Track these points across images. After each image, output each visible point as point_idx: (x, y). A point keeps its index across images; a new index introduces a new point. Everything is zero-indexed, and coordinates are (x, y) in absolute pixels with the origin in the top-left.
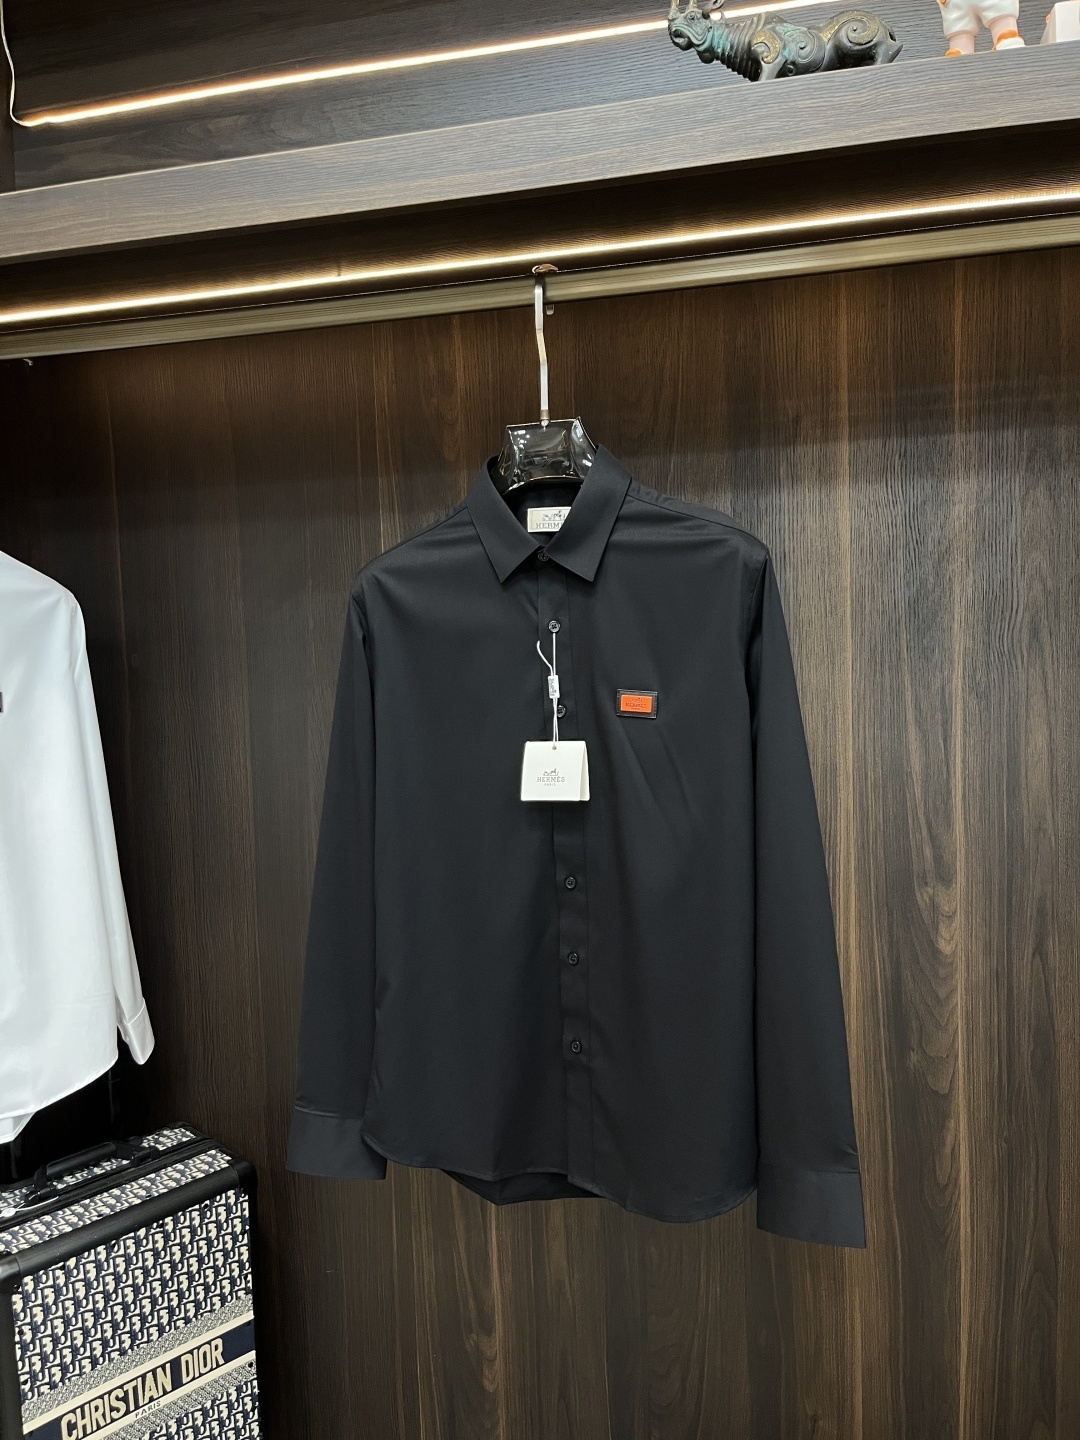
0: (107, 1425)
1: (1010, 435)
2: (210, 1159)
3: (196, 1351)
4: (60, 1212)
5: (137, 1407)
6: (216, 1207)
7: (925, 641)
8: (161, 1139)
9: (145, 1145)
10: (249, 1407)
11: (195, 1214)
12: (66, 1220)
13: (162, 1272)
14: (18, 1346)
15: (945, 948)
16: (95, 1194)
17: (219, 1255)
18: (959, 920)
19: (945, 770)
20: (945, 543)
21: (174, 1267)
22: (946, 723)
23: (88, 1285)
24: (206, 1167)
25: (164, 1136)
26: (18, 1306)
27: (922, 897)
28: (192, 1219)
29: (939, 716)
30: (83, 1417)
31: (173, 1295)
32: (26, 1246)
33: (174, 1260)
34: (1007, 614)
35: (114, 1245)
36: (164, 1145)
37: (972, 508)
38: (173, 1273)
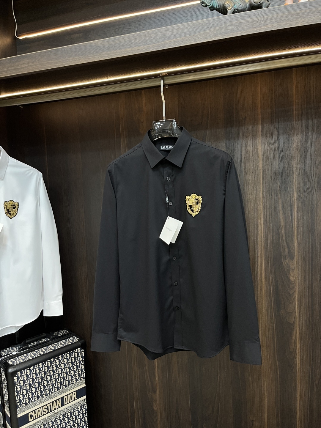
0: (42, 416)
1: (311, 122)
2: (73, 339)
3: (68, 395)
4: (29, 353)
5: (51, 411)
6: (74, 353)
7: (285, 185)
8: (59, 333)
9: (55, 334)
10: (84, 412)
11: (68, 355)
12: (30, 356)
13: (58, 371)
14: (16, 392)
15: (292, 279)
16: (39, 348)
17: (75, 367)
18: (296, 270)
19: (291, 225)
20: (291, 155)
21: (62, 370)
22: (292, 211)
23: (36, 375)
24: (72, 341)
25: (60, 332)
26: (16, 380)
27: (285, 263)
28: (67, 356)
29: (289, 208)
30: (35, 414)
31: (62, 378)
32: (19, 363)
33: (62, 368)
34: (310, 177)
35: (44, 363)
36: (60, 334)
37: (299, 144)
38: (61, 372)
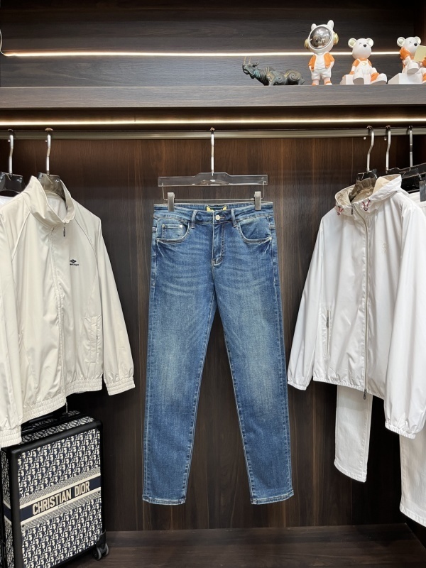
0: (48, 509)
3: (80, 485)
5: (59, 504)
6: (89, 435)
10: (98, 508)
11: (81, 436)
12: (37, 436)
13: (70, 455)
14: (19, 477)
16: (46, 429)
17: (89, 451)
23: (44, 458)
24: (85, 421)
26: (20, 463)
30: (40, 506)
31: (73, 464)
33: (74, 452)
35: (54, 444)
36: (70, 415)
38: (73, 456)
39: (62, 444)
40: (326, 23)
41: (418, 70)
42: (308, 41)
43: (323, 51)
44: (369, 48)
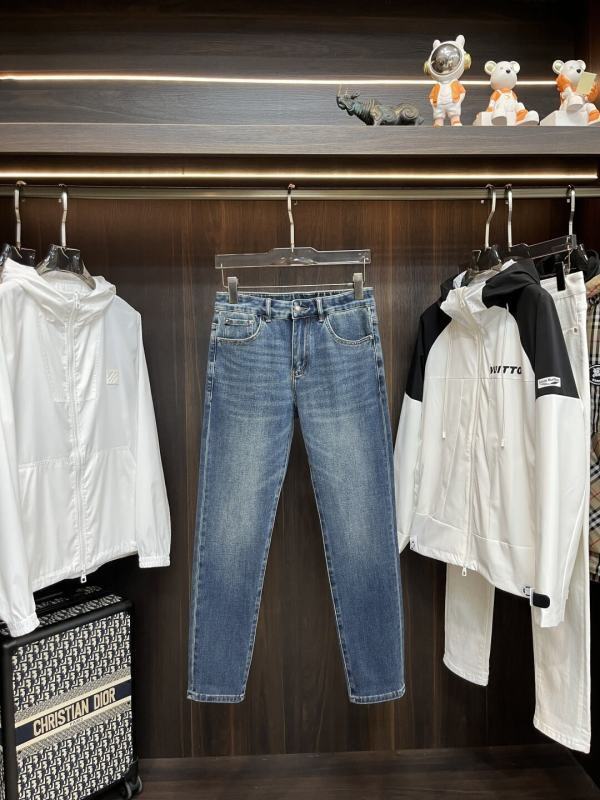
0: (56, 728)
2: (111, 598)
3: (101, 693)
5: (71, 720)
6: (114, 620)
10: (127, 725)
11: (104, 623)
13: (87, 651)
14: (14, 682)
16: (54, 612)
17: (115, 645)
21: (92, 649)
23: (50, 654)
24: (109, 601)
26: (15, 662)
28: (102, 625)
30: (44, 723)
31: (92, 663)
33: (93, 645)
35: (64, 635)
38: (92, 652)
39: (75, 635)
40: (454, 40)
41: (582, 106)
42: (429, 64)
43: (451, 79)
44: (513, 74)
